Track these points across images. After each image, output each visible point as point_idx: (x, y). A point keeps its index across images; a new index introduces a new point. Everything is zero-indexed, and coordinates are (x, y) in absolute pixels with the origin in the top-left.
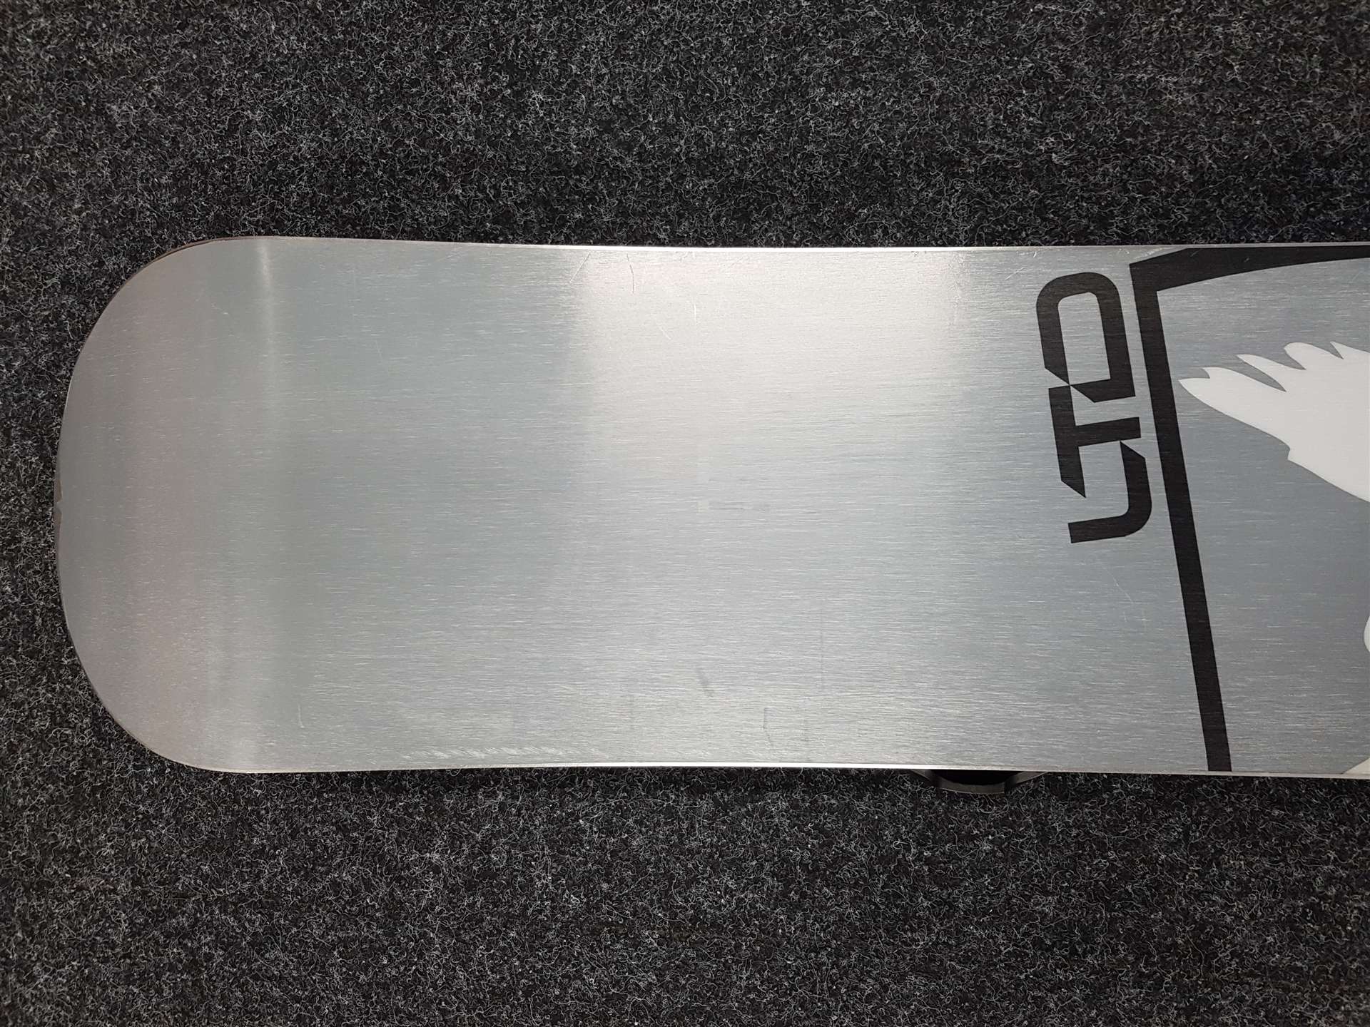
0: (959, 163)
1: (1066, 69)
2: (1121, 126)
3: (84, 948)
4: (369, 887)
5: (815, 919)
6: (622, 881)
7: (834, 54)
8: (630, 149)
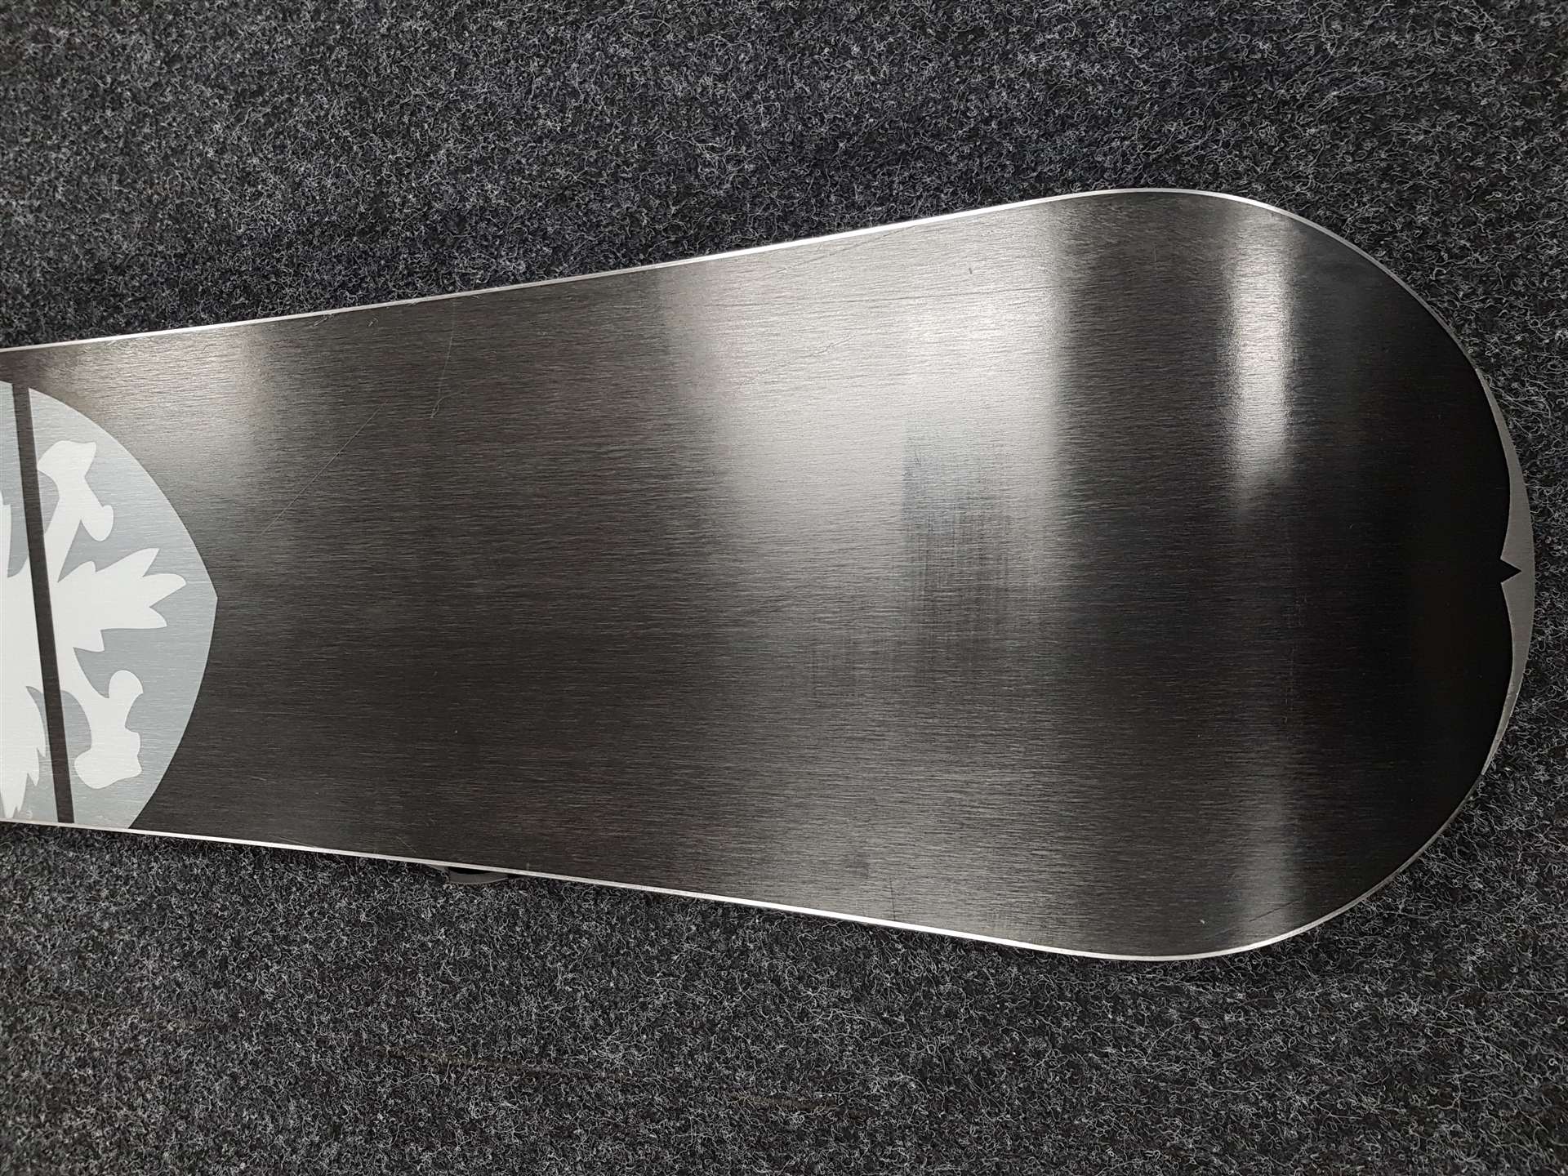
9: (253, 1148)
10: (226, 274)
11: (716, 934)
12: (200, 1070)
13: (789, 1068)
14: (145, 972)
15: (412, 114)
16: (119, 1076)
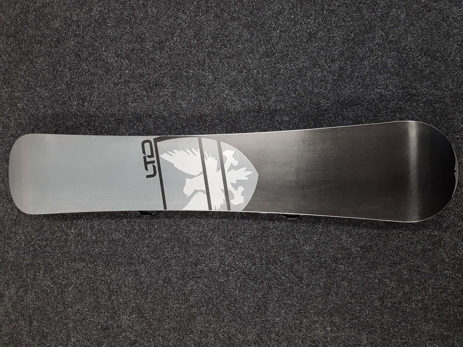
0: (152, 116)
1: (168, 100)
2: (176, 110)
3: (17, 248)
4: (62, 237)
5: (131, 239)
6: (101, 234)
7: (132, 97)
8: (101, 113)
9: (238, 269)
10: (229, 118)
11: (325, 228)
12: (227, 256)
13: (338, 248)
14: (215, 240)
15: (266, 92)
16: (209, 258)
